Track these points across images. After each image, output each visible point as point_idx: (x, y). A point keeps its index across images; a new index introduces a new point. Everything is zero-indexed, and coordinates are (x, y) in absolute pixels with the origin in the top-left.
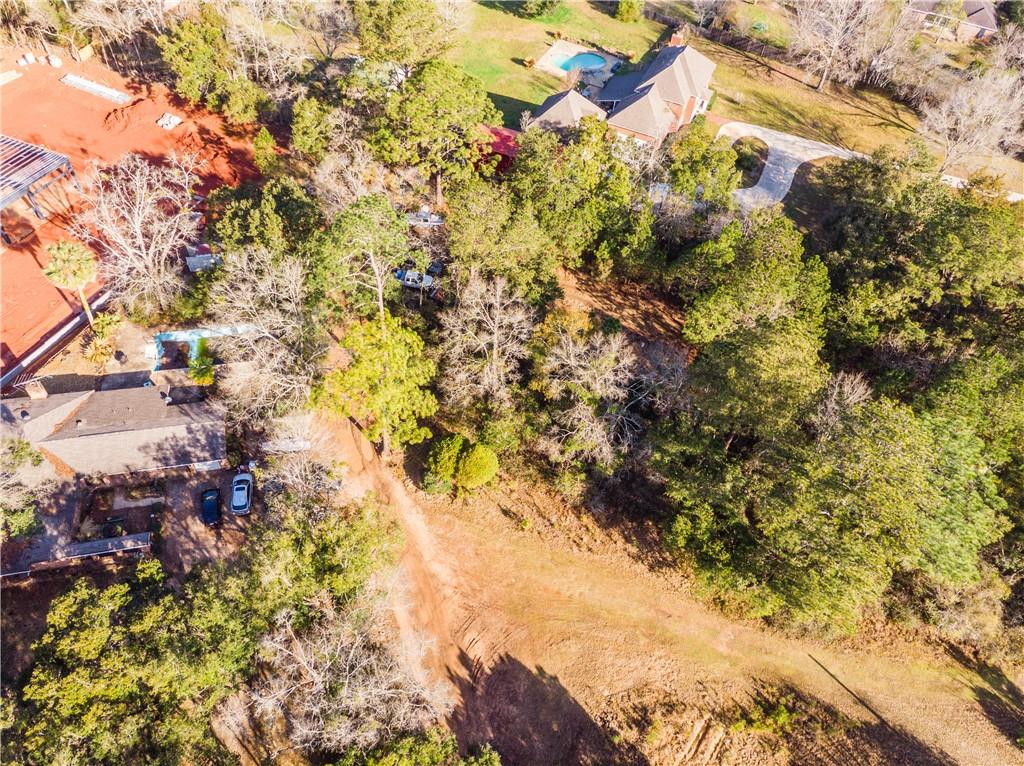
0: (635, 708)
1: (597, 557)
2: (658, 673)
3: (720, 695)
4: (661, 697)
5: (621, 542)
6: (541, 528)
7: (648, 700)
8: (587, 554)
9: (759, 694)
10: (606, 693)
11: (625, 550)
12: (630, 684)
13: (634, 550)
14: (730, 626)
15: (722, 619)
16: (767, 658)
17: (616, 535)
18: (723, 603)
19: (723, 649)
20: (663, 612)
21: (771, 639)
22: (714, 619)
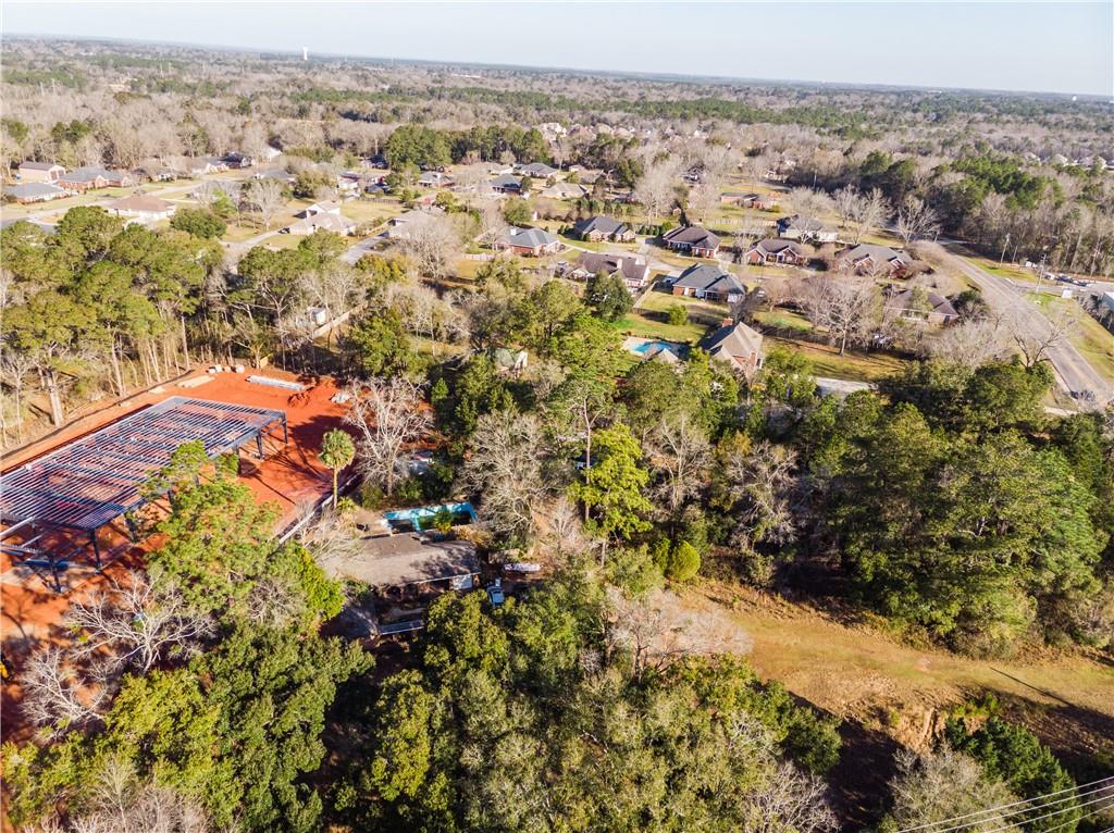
0: (871, 709)
1: (799, 622)
2: (880, 687)
3: (936, 697)
4: (889, 701)
5: (813, 610)
6: (746, 607)
7: (879, 703)
8: (790, 620)
9: (966, 695)
10: (844, 702)
11: (819, 615)
12: (860, 695)
13: (826, 615)
14: (924, 656)
15: (915, 652)
16: (963, 674)
17: (807, 608)
18: (912, 641)
19: (924, 669)
20: (867, 651)
21: (959, 660)
22: (908, 652)
